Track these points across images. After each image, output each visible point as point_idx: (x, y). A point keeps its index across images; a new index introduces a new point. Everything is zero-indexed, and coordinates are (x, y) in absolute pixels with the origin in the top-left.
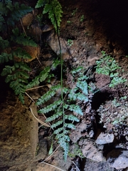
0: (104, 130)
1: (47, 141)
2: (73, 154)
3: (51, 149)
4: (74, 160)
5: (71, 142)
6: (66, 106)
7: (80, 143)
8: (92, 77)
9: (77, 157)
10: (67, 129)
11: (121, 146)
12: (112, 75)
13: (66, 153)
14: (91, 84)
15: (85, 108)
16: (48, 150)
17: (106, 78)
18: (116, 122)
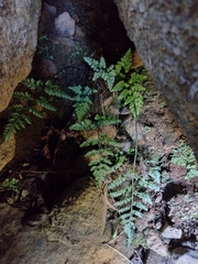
0: (171, 224)
1: (112, 225)
2: (137, 243)
3: (116, 233)
4: (138, 249)
5: (136, 230)
6: (136, 193)
7: (146, 233)
8: (167, 165)
9: (140, 246)
10: (134, 216)
11: (189, 244)
12: (189, 167)
13: (130, 241)
14: (165, 173)
15: (155, 197)
16: (112, 234)
17: (182, 168)
18: (185, 218)
